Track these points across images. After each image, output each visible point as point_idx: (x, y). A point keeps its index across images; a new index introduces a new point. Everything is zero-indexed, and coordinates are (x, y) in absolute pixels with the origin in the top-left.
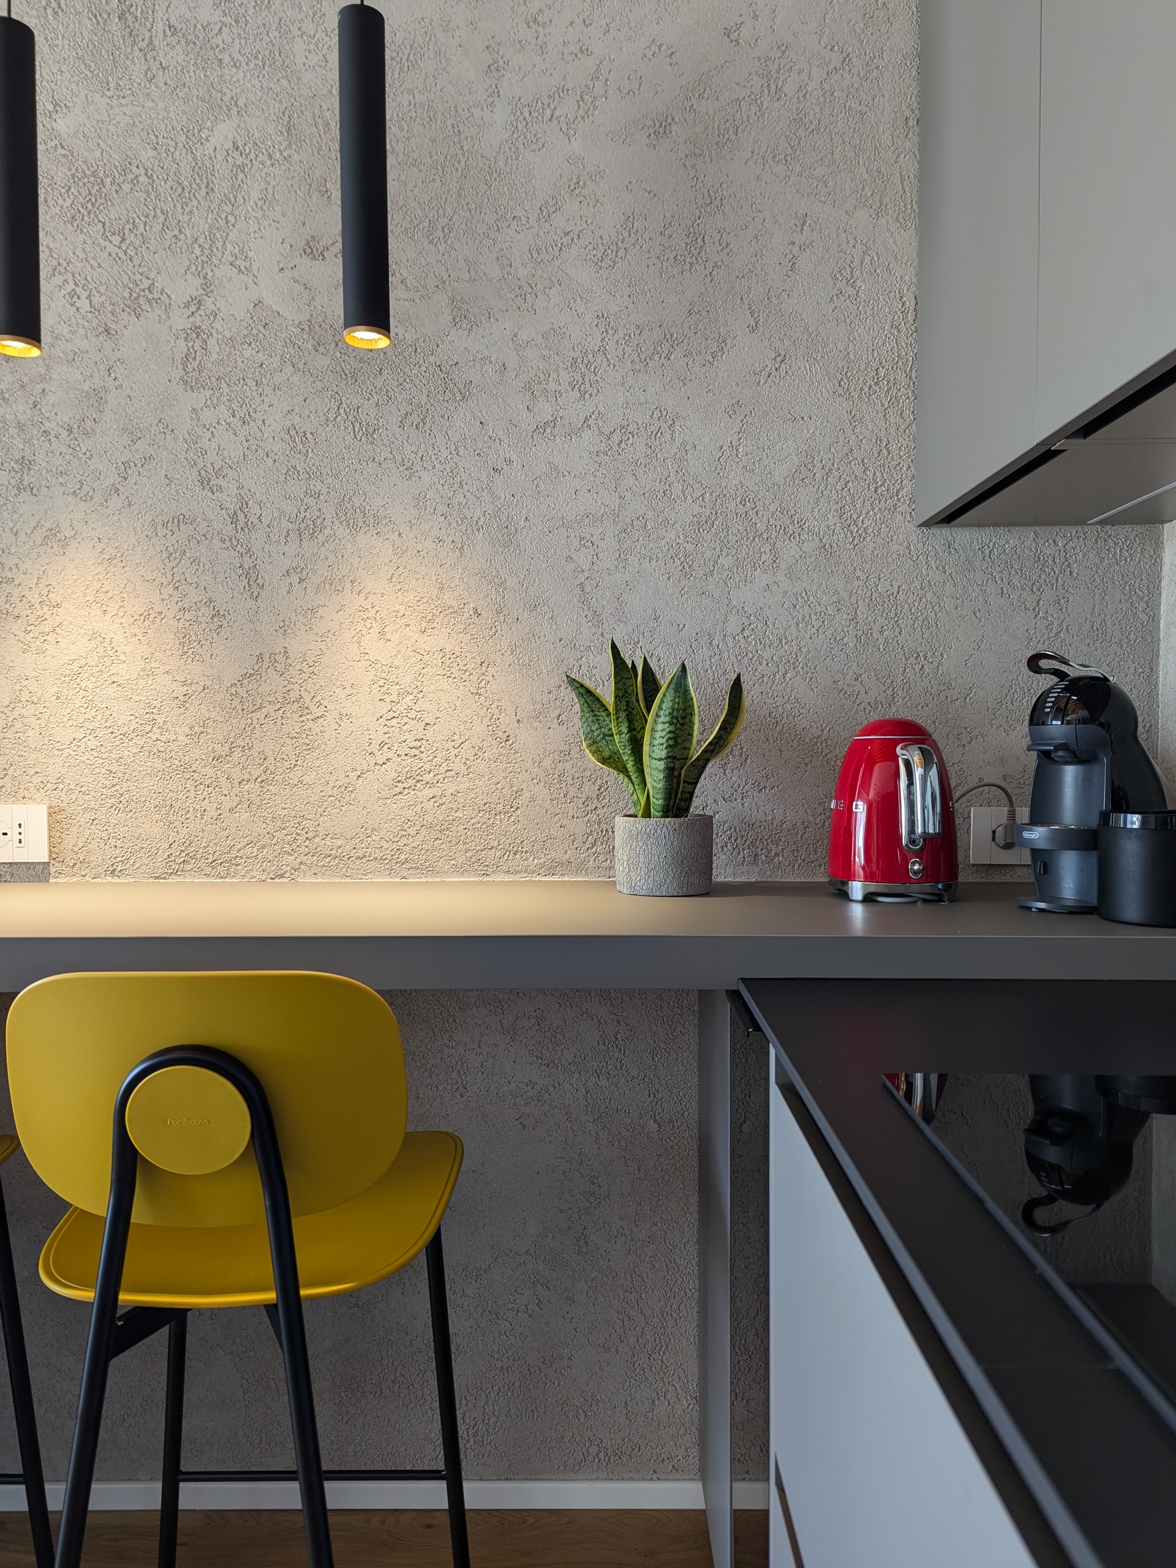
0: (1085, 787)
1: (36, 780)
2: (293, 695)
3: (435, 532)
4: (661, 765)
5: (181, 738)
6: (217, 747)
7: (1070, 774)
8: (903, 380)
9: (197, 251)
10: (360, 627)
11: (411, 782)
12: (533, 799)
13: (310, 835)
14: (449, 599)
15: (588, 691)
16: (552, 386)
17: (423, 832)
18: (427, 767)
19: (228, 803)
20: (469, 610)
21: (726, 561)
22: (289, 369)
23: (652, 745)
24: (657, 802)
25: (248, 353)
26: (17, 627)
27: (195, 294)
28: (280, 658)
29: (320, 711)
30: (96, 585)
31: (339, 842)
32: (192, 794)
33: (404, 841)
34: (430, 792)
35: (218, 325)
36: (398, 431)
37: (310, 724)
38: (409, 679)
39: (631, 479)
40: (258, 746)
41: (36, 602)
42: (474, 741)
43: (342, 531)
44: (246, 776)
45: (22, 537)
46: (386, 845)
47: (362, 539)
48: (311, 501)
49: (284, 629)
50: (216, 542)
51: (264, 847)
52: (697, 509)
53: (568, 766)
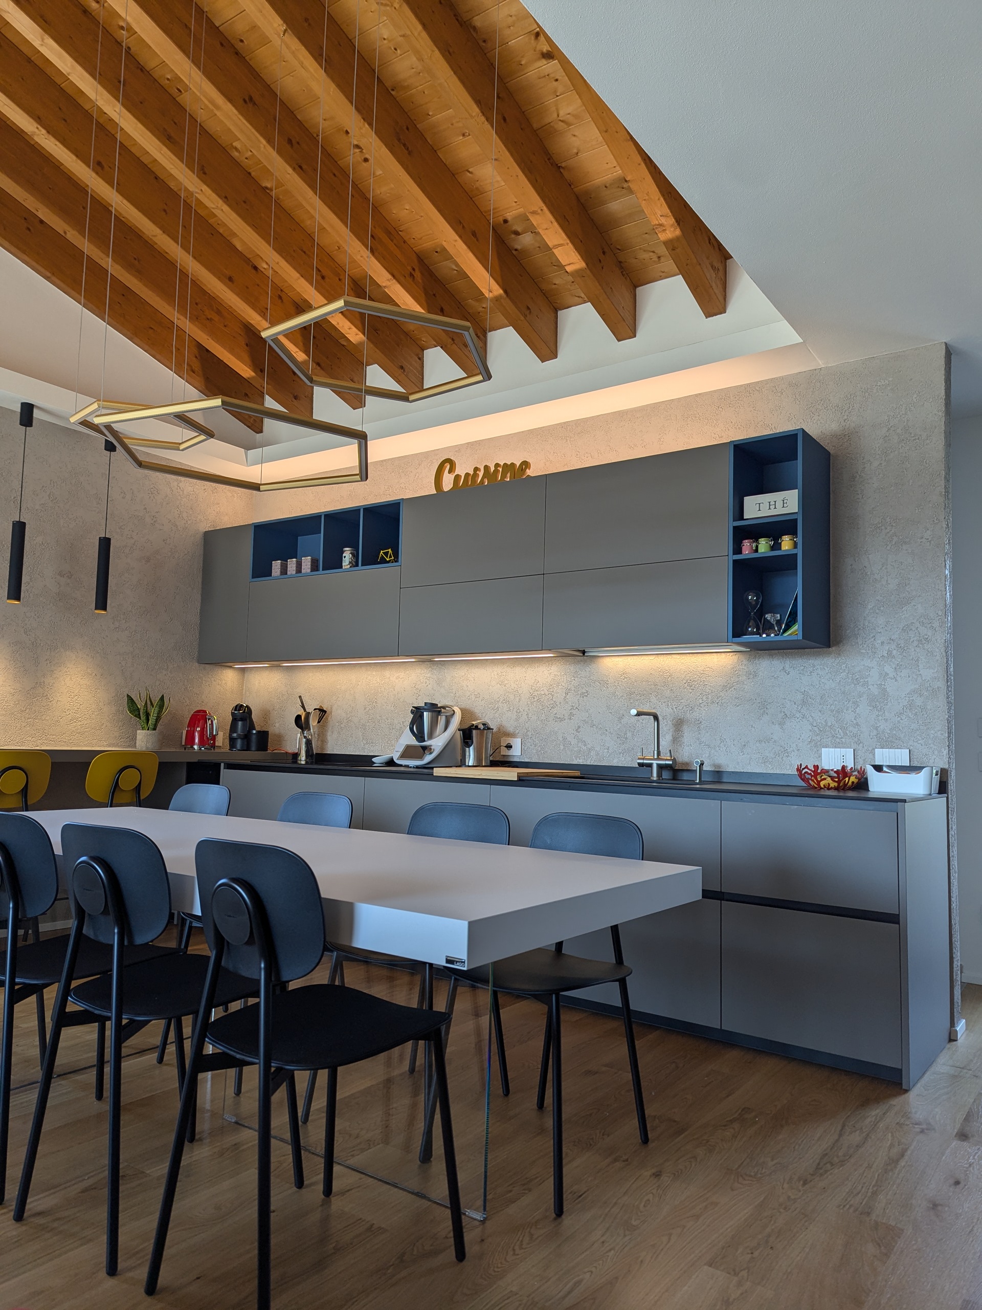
0: (243, 726)
2: (45, 694)
3: (87, 653)
4: (155, 718)
5: (12, 705)
6: (22, 708)
7: (240, 723)
9: (29, 569)
10: (65, 676)
11: (75, 720)
12: (106, 726)
13: (46, 734)
14: (89, 671)
15: (132, 699)
16: (119, 618)
17: (77, 735)
18: (80, 716)
19: (24, 724)
20: (94, 674)
22: (51, 604)
23: (153, 713)
24: (151, 727)
25: (41, 599)
27: (28, 581)
28: (42, 684)
29: (52, 700)
31: (54, 737)
32: (13, 722)
33: (72, 737)
34: (80, 723)
35: (33, 590)
36: (79, 625)
37: (49, 703)
38: (77, 692)
39: (136, 644)
40: (34, 708)
42: (93, 710)
43: (62, 650)
44: (30, 717)
46: (67, 738)
47: (67, 653)
48: (55, 641)
49: (44, 676)
50: (27, 649)
51: (33, 738)
52: (151, 654)
53: (116, 717)
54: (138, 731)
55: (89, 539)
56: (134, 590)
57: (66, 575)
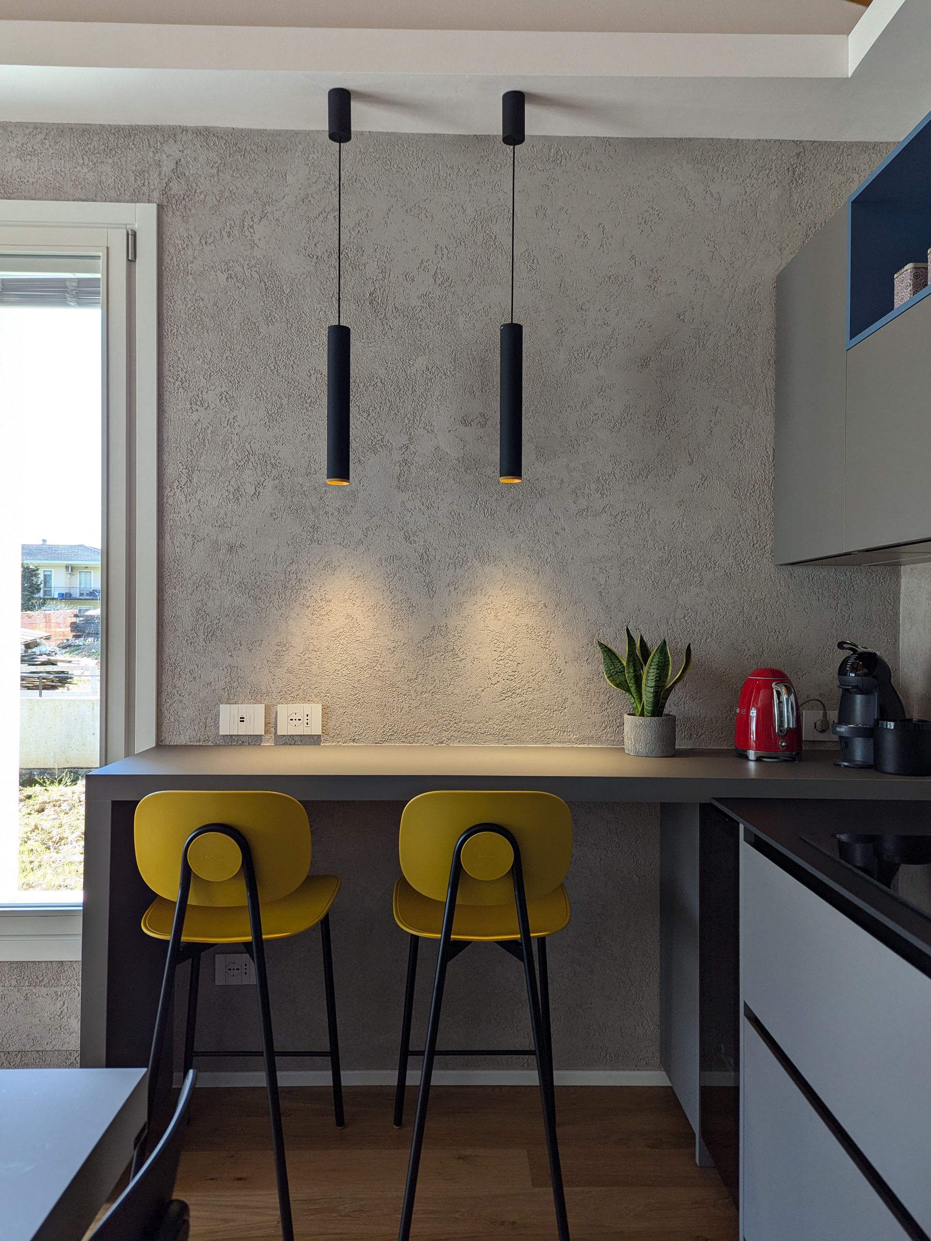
0: (866, 705)
1: (316, 691)
2: (450, 648)
3: (525, 565)
4: (652, 690)
5: (391, 669)
6: (410, 675)
7: (859, 699)
8: (766, 488)
9: (406, 421)
10: (485, 613)
11: (509, 694)
12: (573, 703)
13: (457, 721)
14: (531, 599)
15: (609, 650)
16: (587, 491)
17: (516, 720)
18: (518, 686)
19: (415, 704)
20: (541, 604)
21: (676, 581)
22: (451, 481)
23: (647, 680)
24: (648, 708)
25: (431, 473)
26: (308, 612)
27: (405, 443)
28: (444, 629)
29: (464, 656)
30: (350, 590)
31: (472, 725)
32: (396, 699)
33: (505, 725)
34: (519, 699)
35: (416, 459)
36: (507, 513)
37: (458, 663)
38: (509, 640)
39: (627, 538)
40: (431, 674)
41: (318, 599)
42: (543, 672)
43: (477, 564)
44: (425, 690)
45: (312, 566)
46: (496, 727)
47: (487, 568)
48: (462, 549)
49: (446, 614)
50: (412, 570)
51: (432, 727)
52: (661, 554)
53: (592, 686)
54: (626, 718)
57: (476, 421)
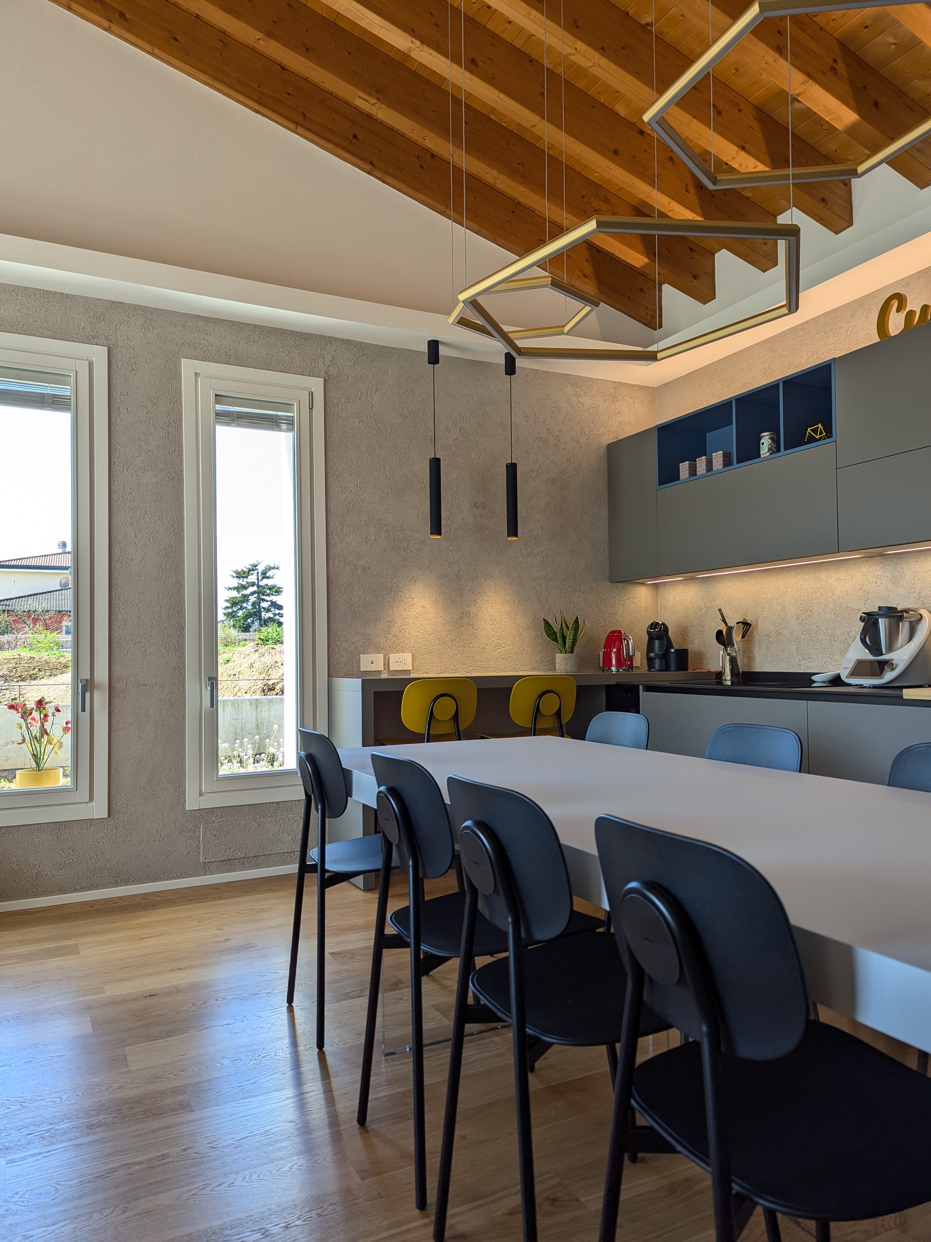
0: (661, 645)
1: (407, 647)
2: (471, 623)
3: (504, 581)
4: (571, 641)
5: (444, 635)
6: (453, 637)
7: (657, 642)
8: (606, 546)
10: (487, 605)
12: (527, 651)
14: (507, 598)
15: (548, 623)
16: (531, 544)
17: (502, 661)
18: (503, 642)
19: (455, 652)
20: (512, 601)
21: (570, 590)
23: (570, 636)
24: (569, 650)
25: (460, 532)
26: (403, 604)
28: (468, 613)
29: (477, 628)
30: (423, 593)
31: (482, 664)
32: (446, 650)
34: (503, 649)
35: (453, 524)
36: (496, 554)
37: (475, 631)
38: (499, 618)
39: (549, 568)
40: (463, 637)
41: (408, 597)
42: (514, 635)
43: (482, 580)
44: (460, 645)
45: (405, 579)
47: (487, 582)
48: (475, 572)
49: (469, 605)
50: (452, 582)
54: (557, 655)
55: (498, 467)
56: (543, 514)
57: (481, 506)
